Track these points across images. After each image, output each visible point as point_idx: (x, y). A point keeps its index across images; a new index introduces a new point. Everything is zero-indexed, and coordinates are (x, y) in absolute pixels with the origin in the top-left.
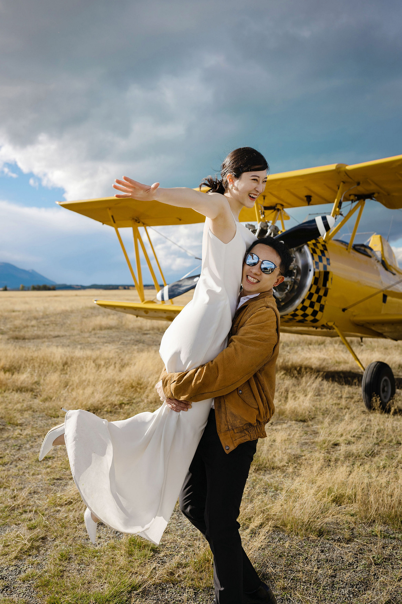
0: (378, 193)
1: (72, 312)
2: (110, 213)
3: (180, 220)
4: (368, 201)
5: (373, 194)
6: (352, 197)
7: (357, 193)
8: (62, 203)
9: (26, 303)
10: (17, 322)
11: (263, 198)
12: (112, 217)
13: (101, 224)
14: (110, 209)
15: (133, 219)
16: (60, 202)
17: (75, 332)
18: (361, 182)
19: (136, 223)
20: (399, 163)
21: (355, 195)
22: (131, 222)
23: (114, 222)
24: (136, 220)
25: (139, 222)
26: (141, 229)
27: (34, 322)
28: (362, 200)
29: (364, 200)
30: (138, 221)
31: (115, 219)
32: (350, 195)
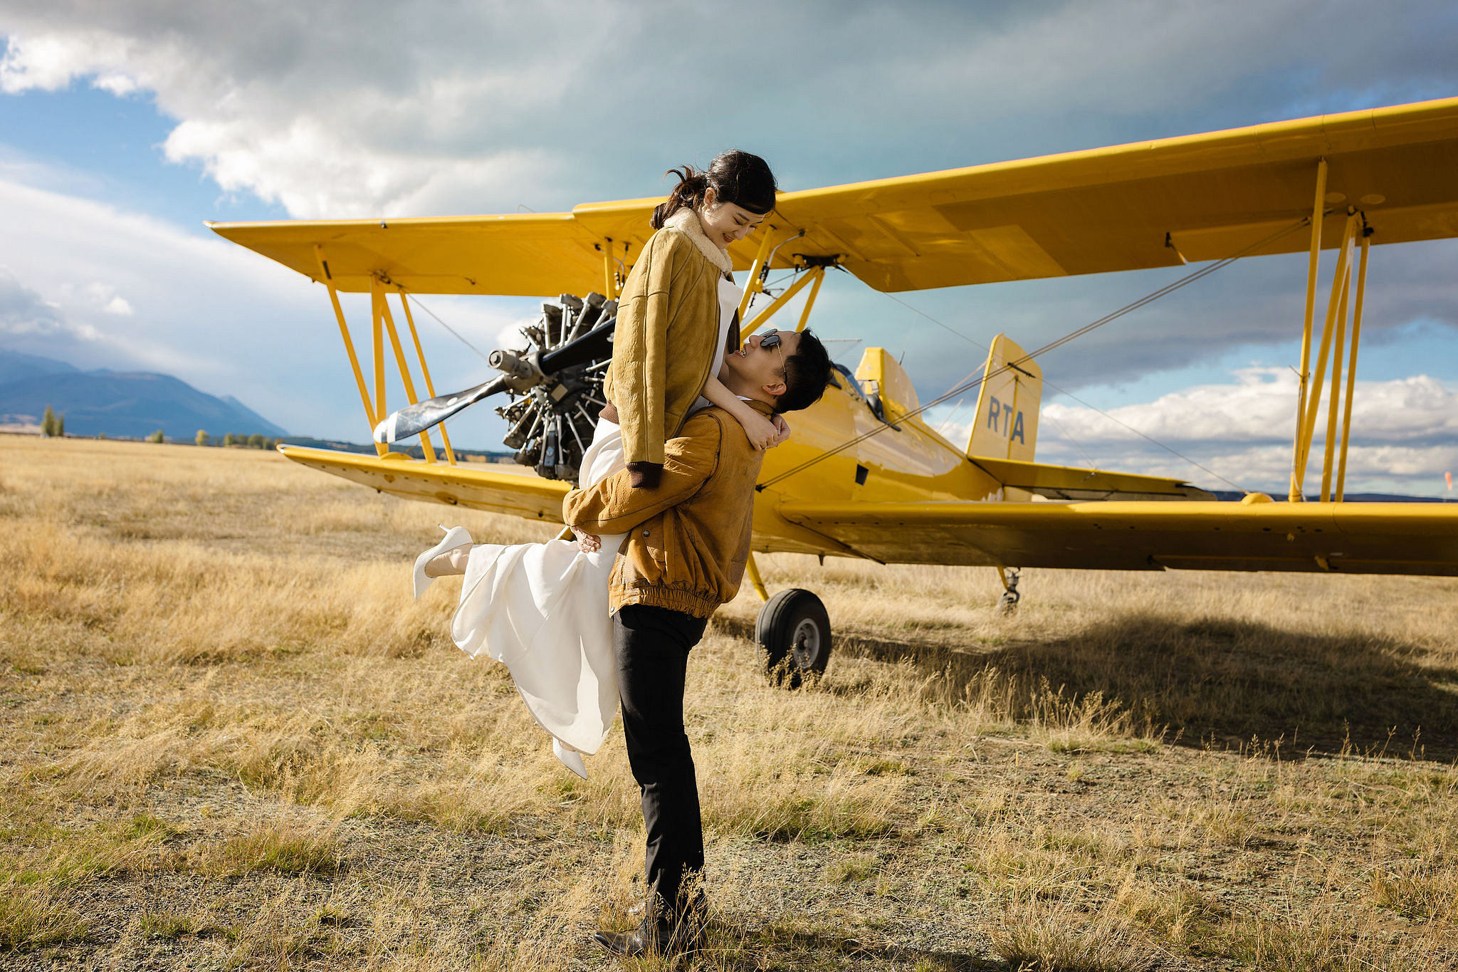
0: (847, 256)
1: (287, 493)
2: (319, 257)
3: (473, 283)
4: (829, 270)
5: (837, 256)
6: (797, 260)
7: (807, 252)
8: (215, 226)
9: (191, 468)
10: (143, 504)
11: (624, 246)
12: (325, 264)
13: (309, 280)
14: (320, 247)
15: (375, 273)
16: (213, 223)
17: (276, 531)
18: (807, 230)
19: (380, 283)
20: (869, 196)
21: (804, 257)
22: (370, 281)
23: (329, 277)
24: (382, 278)
25: (389, 283)
26: (393, 299)
27: (181, 506)
28: (818, 268)
29: (823, 268)
30: (386, 280)
31: (331, 272)
32: (794, 255)
